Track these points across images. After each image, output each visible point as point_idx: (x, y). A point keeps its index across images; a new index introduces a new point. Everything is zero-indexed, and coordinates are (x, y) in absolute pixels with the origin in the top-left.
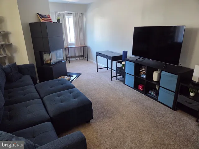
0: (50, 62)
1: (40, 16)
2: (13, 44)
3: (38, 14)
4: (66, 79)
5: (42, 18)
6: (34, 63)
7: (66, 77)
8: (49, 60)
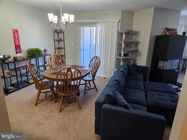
0: (162, 68)
1: (167, 30)
2: (139, 50)
3: (166, 28)
4: (173, 87)
5: (169, 31)
6: (149, 66)
7: (174, 85)
8: (162, 67)
